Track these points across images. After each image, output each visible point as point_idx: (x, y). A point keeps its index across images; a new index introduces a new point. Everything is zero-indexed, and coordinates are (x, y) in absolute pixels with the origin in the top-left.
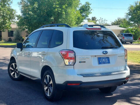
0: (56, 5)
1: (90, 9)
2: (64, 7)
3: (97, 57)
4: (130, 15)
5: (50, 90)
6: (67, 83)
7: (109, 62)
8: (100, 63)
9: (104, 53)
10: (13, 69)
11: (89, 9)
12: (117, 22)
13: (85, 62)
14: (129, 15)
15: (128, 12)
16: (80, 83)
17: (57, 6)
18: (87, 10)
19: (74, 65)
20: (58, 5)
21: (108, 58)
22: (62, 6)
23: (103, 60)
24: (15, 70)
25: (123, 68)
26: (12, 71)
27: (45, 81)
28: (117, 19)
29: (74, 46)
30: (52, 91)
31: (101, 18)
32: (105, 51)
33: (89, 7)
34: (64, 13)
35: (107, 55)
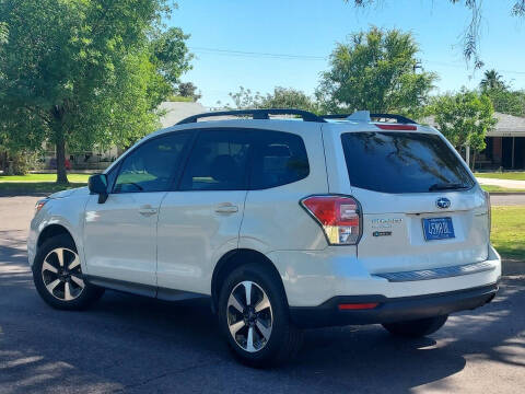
0: (80, 35)
1: (186, 55)
2: (111, 44)
3: (421, 217)
4: (337, 80)
5: (257, 330)
6: (338, 301)
7: (452, 236)
8: (429, 237)
9: (440, 205)
10: (55, 270)
11: (182, 54)
12: (274, 103)
13: (389, 233)
14: (335, 79)
15: (329, 69)
16: (380, 301)
17: (87, 42)
18: (174, 59)
19: (356, 244)
20: (88, 37)
21: (449, 220)
22: (104, 44)
23: (437, 226)
24: (66, 273)
25: (484, 254)
26: (53, 277)
27: (233, 301)
28: (272, 94)
29: (353, 183)
30: (267, 332)
31: (242, 88)
32: (443, 199)
33: (183, 45)
34: (112, 67)
35: (447, 210)
